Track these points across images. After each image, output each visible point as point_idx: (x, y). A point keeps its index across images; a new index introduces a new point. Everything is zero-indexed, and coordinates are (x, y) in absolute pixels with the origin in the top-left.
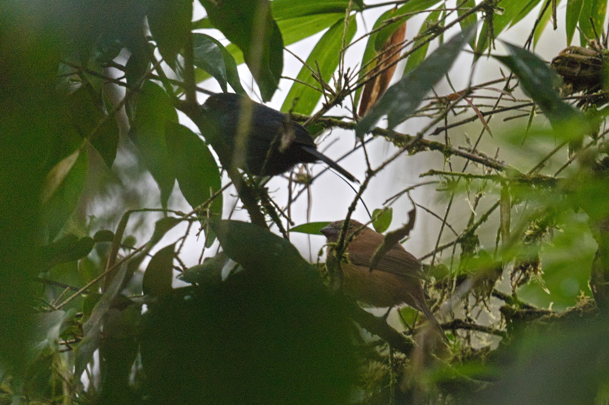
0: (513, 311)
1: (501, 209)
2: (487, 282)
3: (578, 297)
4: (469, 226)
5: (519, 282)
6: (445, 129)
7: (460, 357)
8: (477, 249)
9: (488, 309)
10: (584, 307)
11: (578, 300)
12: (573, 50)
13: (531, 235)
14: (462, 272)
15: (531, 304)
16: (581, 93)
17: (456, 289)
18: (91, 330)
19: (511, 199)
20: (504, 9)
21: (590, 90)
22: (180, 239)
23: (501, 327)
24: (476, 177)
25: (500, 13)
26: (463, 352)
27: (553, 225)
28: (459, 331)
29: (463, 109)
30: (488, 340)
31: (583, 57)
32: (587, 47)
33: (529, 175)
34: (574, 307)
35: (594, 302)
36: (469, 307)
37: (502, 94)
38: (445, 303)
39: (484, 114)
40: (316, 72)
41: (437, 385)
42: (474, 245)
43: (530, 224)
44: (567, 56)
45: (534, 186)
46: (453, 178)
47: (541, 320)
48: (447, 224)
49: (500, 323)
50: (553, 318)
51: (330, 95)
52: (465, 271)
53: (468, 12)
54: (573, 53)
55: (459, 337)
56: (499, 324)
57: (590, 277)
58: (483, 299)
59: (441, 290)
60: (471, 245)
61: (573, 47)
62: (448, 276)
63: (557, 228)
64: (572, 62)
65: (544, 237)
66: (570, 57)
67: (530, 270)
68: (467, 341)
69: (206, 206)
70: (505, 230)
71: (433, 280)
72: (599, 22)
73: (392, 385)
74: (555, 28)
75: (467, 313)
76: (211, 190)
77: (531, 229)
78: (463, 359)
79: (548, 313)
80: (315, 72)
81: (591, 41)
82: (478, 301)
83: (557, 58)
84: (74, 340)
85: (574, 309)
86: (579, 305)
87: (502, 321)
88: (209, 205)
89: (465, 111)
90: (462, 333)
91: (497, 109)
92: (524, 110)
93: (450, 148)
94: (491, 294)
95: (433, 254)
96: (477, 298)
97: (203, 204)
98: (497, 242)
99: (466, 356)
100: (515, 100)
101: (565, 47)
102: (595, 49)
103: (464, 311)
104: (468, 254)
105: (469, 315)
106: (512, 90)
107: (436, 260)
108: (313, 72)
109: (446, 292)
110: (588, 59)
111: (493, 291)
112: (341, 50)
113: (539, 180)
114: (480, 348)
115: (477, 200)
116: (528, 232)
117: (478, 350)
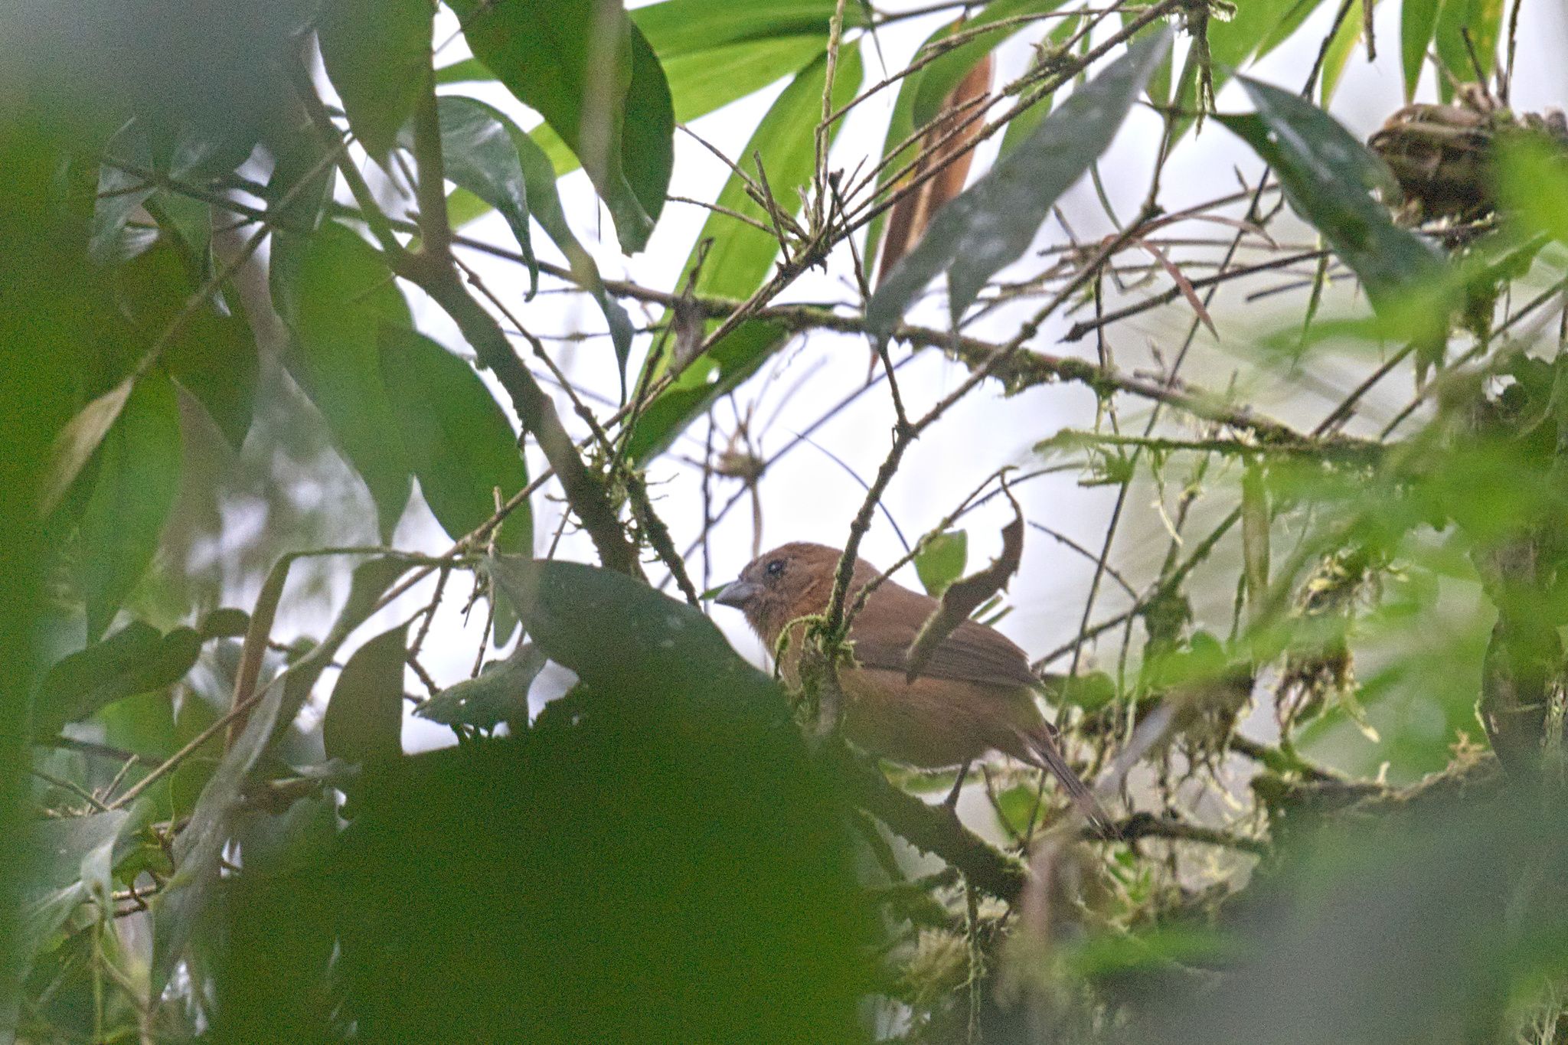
0: (1286, 787)
1: (1245, 525)
2: (1216, 716)
3: (1452, 746)
4: (1164, 572)
5: (1298, 712)
6: (1098, 324)
7: (1151, 911)
8: (1187, 631)
9: (1219, 784)
10: (1469, 774)
11: (1453, 755)
12: (1419, 113)
13: (1325, 592)
14: (1151, 692)
15: (1331, 770)
16: (1444, 224)
17: (1134, 736)
18: (194, 853)
19: (1270, 501)
20: (1236, 7)
21: (1467, 214)
22: (420, 613)
23: (1255, 830)
24: (1179, 445)
25: (1224, 16)
26: (1159, 898)
27: (1381, 564)
28: (1146, 844)
29: (1142, 275)
30: (1225, 864)
31: (1447, 131)
32: (1457, 103)
33: (1314, 437)
34: (1441, 774)
35: (1493, 759)
36: (1171, 781)
37: (1242, 232)
38: (1108, 771)
39: (1196, 285)
40: (757, 184)
41: (1093, 983)
42: (1179, 621)
43: (1322, 565)
44: (1404, 130)
45: (1327, 465)
46: (1121, 452)
47: (1360, 809)
48: (1109, 570)
49: (1254, 820)
50: (1390, 804)
51: (796, 241)
52: (1156, 688)
53: (1142, 16)
54: (1421, 119)
55: (1149, 859)
56: (1248, 822)
57: (1480, 693)
58: (1206, 760)
59: (1097, 740)
60: (1171, 621)
61: (1419, 105)
62: (1114, 703)
63: (1390, 571)
64: (1418, 145)
65: (1357, 594)
66: (1412, 133)
67: (1325, 683)
68: (1168, 872)
69: (484, 536)
70: (1257, 579)
71: (1077, 715)
72: (1486, 42)
73: (975, 980)
74: (1372, 56)
75: (1166, 797)
76: (497, 495)
77: (1324, 575)
78: (1160, 917)
79: (1376, 790)
80: (755, 184)
81: (1466, 87)
82: (1193, 764)
83: (1380, 135)
84: (153, 887)
85: (1444, 779)
86: (1453, 768)
87: (1256, 813)
88: (494, 533)
89: (1148, 279)
90: (1156, 848)
91: (1228, 270)
92: (1298, 272)
93: (1110, 374)
94: (1227, 746)
95: (1075, 647)
96: (1190, 756)
97: (477, 532)
98: (1237, 611)
99: (1167, 908)
100: (1273, 247)
101: (1400, 105)
102: (1477, 108)
103: (1159, 794)
104: (1164, 644)
105: (1172, 801)
106: (1267, 219)
107: (1081, 663)
108: (751, 183)
109: (1110, 743)
110: (1461, 136)
111: (1230, 738)
112: (819, 125)
113: (1340, 450)
114: (1204, 885)
115: (1184, 506)
116: (1317, 585)
117: (1198, 893)
